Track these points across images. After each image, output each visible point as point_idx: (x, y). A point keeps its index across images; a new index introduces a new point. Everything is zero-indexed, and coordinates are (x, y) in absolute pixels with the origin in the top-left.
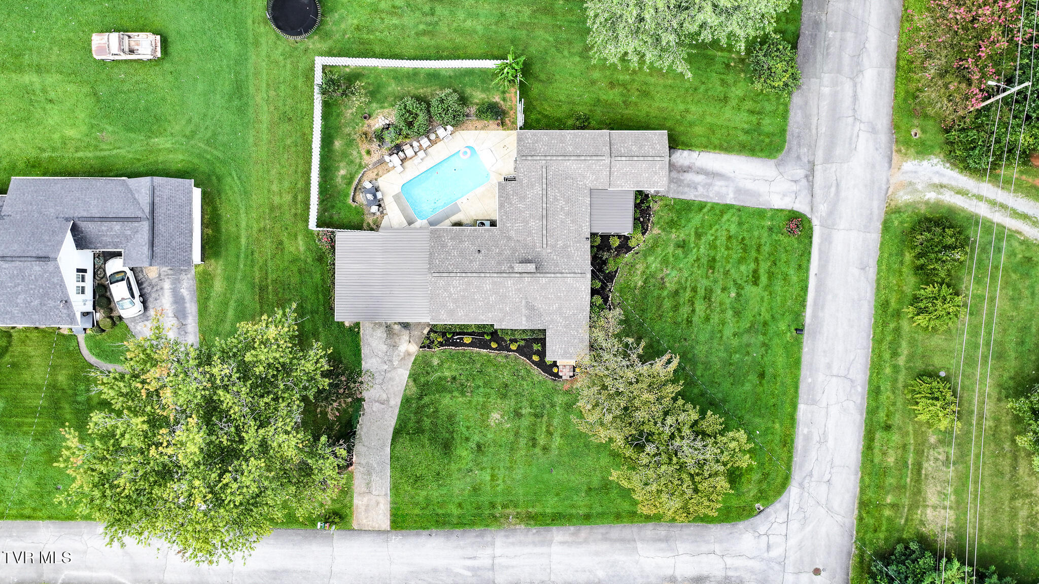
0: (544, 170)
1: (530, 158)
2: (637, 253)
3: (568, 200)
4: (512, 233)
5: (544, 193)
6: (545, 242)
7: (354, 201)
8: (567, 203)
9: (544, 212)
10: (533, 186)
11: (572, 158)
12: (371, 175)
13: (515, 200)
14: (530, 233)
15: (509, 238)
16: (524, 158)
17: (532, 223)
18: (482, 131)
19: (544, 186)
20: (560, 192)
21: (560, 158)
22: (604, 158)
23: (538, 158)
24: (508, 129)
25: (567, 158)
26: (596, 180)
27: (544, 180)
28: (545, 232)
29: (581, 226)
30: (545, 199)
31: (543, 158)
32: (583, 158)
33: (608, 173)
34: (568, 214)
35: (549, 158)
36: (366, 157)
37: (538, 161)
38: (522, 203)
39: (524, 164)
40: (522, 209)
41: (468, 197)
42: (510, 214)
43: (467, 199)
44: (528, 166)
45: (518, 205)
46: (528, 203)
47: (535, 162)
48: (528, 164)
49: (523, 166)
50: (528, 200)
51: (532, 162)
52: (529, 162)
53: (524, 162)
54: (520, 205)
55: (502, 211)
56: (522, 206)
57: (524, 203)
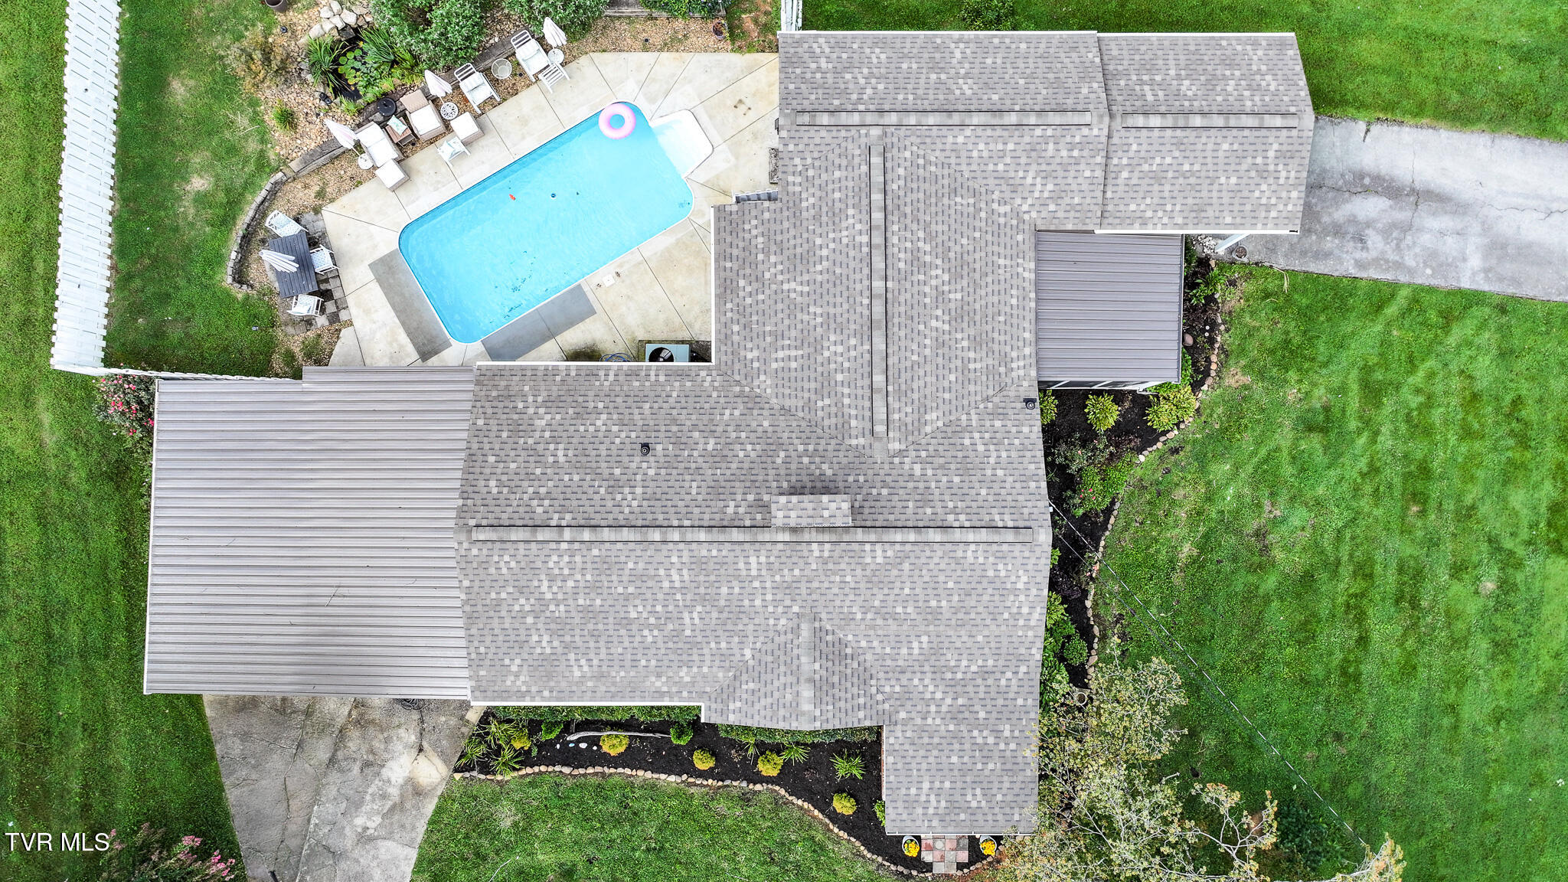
0: (876, 160)
1: (825, 119)
2: (1175, 451)
3: (960, 268)
4: (765, 384)
5: (878, 239)
6: (880, 413)
7: (240, 278)
8: (957, 277)
9: (878, 309)
10: (836, 216)
11: (976, 119)
12: (302, 195)
13: (772, 267)
14: (826, 385)
15: (754, 402)
16: (806, 118)
17: (833, 348)
18: (665, 55)
19: (878, 216)
20: (930, 237)
21: (931, 119)
22: (1087, 118)
23: (856, 118)
24: (750, 48)
25: (956, 119)
26: (1056, 198)
27: (877, 197)
28: (879, 379)
29: (1005, 360)
30: (879, 263)
31: (870, 118)
32: (1013, 118)
33: (1099, 173)
34: (960, 316)
35: (893, 118)
36: (279, 134)
37: (853, 131)
38: (799, 279)
39: (806, 140)
40: (799, 299)
41: (621, 266)
42: (755, 318)
43: (618, 274)
44: (818, 148)
45: (786, 287)
46: (819, 278)
47: (843, 133)
48: (817, 141)
49: (801, 147)
50: (819, 268)
51: (834, 134)
52: (823, 133)
53: (808, 135)
54: (793, 285)
55: (729, 305)
56: (799, 288)
57: (806, 277)
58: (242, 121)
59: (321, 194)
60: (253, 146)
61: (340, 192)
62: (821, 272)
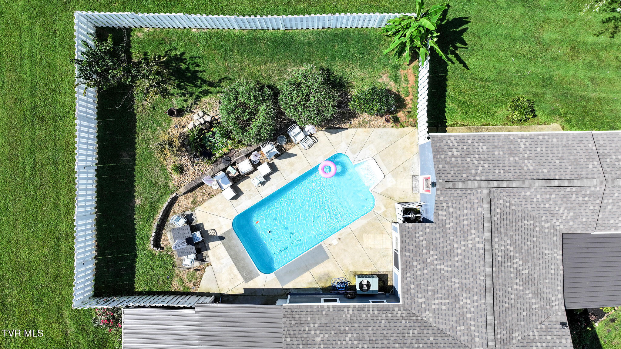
0: (486, 206)
1: (460, 185)
3: (527, 258)
4: (428, 316)
5: (488, 247)
6: (491, 336)
8: (525, 262)
9: (489, 282)
10: (465, 234)
11: (537, 183)
12: (184, 203)
13: (431, 256)
14: (462, 319)
15: (424, 325)
16: (451, 185)
17: (465, 300)
19: (488, 235)
20: (513, 243)
21: (515, 184)
22: (594, 182)
23: (476, 184)
24: (402, 126)
25: (527, 183)
27: (487, 225)
28: (490, 318)
29: (549, 302)
30: (488, 259)
31: (483, 184)
32: (556, 183)
34: (528, 281)
35: (495, 184)
36: (175, 175)
37: (474, 190)
38: (445, 264)
39: (449, 195)
40: (446, 274)
41: (341, 235)
42: (422, 282)
43: (340, 239)
44: (456, 198)
45: (439, 267)
46: (457, 264)
47: (469, 191)
48: (455, 195)
49: (447, 198)
50: (456, 259)
51: (464, 192)
52: (459, 192)
53: (451, 192)
54: (443, 267)
55: (408, 275)
56: (446, 269)
57: (449, 263)
58: (156, 170)
59: (194, 202)
60: (161, 182)
61: (203, 201)
62: (458, 261)
